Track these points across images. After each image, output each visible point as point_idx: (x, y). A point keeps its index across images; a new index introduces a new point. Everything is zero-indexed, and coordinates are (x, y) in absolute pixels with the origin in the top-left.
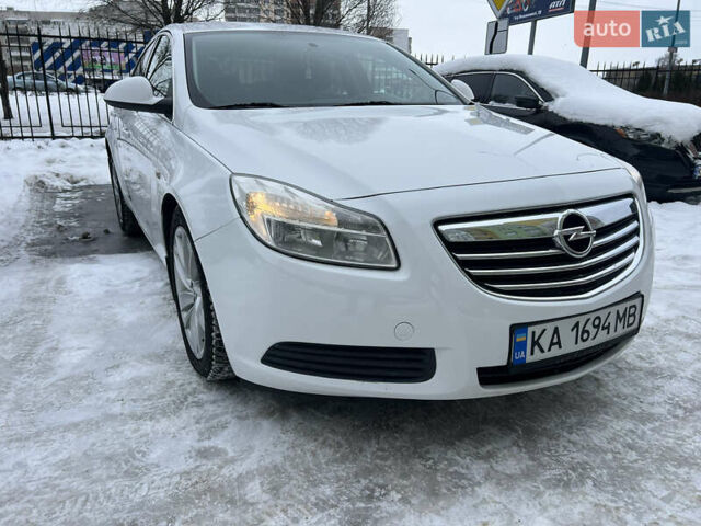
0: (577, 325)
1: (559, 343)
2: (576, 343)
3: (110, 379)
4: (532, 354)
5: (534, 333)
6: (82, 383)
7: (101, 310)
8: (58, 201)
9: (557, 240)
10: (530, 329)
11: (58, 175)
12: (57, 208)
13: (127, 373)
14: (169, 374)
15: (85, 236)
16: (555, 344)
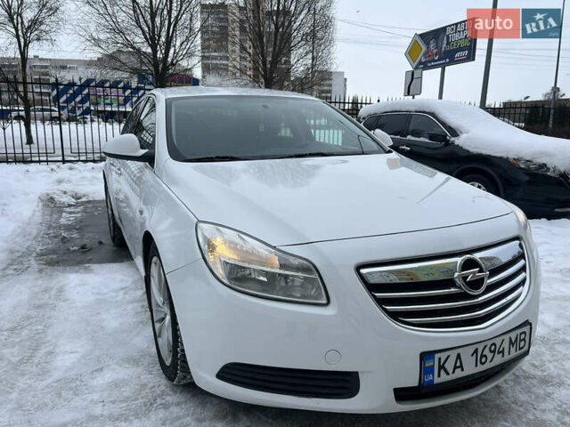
0: (476, 351)
1: (461, 367)
2: (476, 366)
3: (95, 382)
4: (439, 376)
5: (440, 359)
6: (71, 385)
7: (91, 316)
8: (64, 214)
9: (457, 280)
10: (437, 356)
11: (65, 193)
12: (63, 221)
13: (108, 376)
14: (142, 377)
15: (83, 247)
16: (459, 367)
